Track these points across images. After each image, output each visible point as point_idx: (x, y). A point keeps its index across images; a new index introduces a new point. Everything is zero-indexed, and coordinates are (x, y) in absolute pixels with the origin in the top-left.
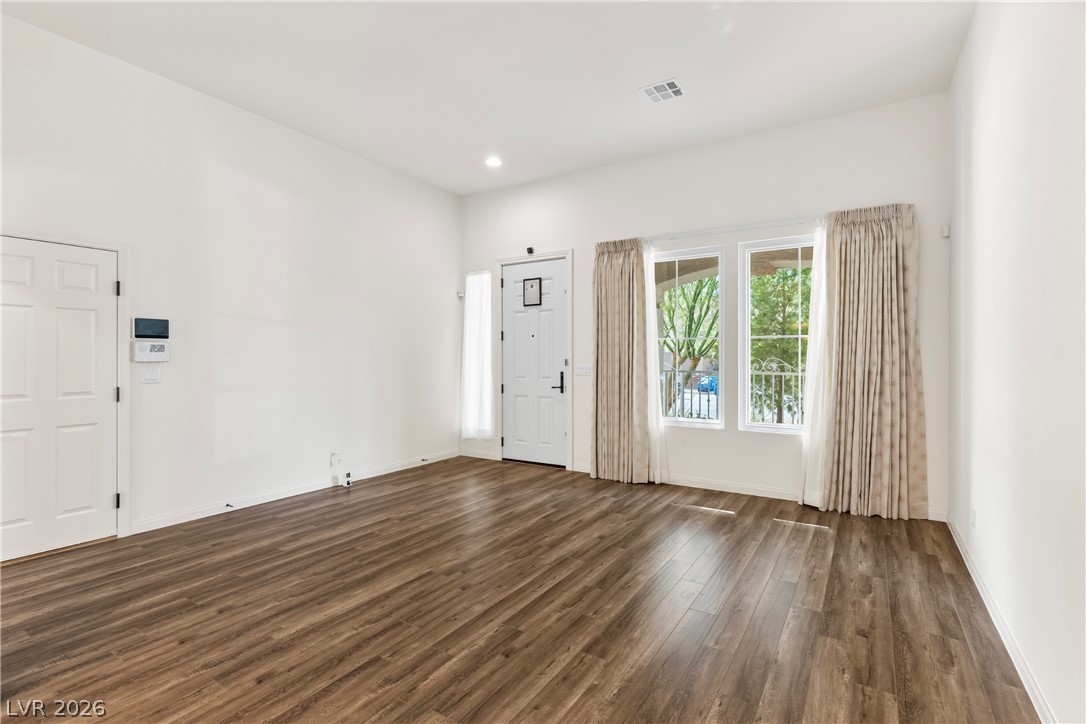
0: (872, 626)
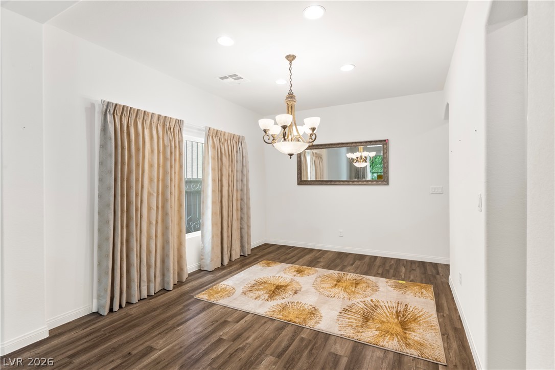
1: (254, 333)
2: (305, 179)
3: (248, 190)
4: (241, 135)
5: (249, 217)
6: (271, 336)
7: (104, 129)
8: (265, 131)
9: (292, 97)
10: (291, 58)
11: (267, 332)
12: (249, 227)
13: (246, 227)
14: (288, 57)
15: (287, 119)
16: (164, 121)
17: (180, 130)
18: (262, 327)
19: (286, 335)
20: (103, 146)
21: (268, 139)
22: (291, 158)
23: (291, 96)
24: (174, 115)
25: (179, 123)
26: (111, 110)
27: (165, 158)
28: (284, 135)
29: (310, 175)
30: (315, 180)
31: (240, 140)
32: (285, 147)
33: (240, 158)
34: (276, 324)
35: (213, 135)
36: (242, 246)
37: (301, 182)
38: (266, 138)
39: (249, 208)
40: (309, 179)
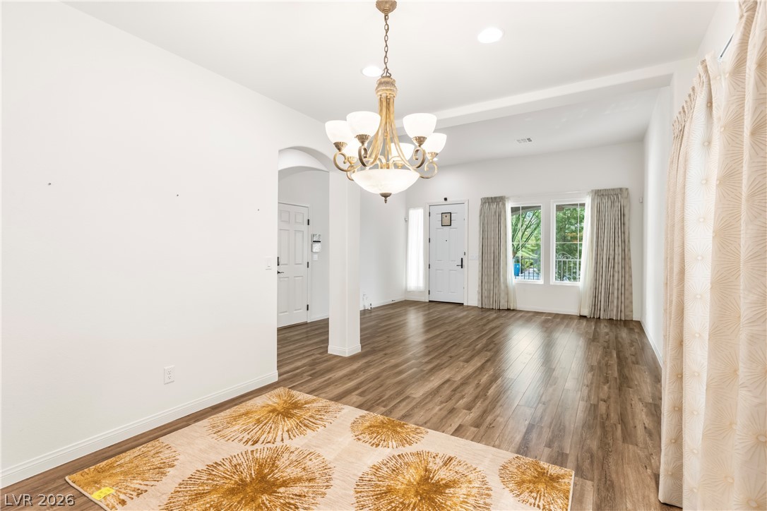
0: (609, 398)
1: (436, 414)
6: (416, 410)
9: (387, 83)
11: (422, 413)
18: (427, 419)
19: (401, 410)
22: (386, 201)
23: (386, 81)
34: (413, 420)
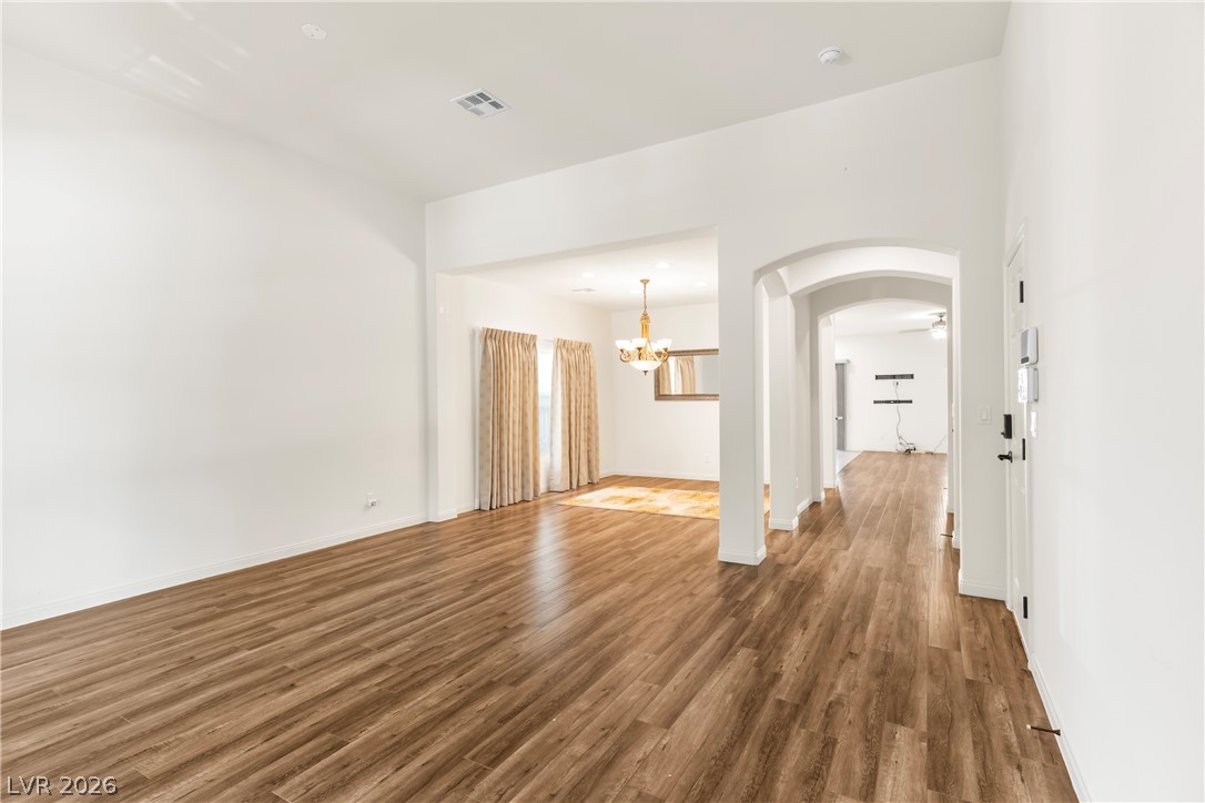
2: (667, 393)
3: (596, 406)
4: (587, 342)
5: (597, 439)
7: (485, 352)
8: (622, 351)
9: (646, 318)
10: (645, 282)
12: (597, 449)
13: (594, 449)
14: (642, 281)
15: (641, 342)
16: (521, 337)
17: (534, 345)
20: (483, 367)
21: (625, 357)
22: (645, 375)
24: (528, 331)
25: (534, 337)
26: (490, 335)
27: (524, 375)
28: (640, 355)
29: (675, 386)
30: (680, 393)
31: (586, 348)
32: (640, 365)
33: (587, 369)
35: (562, 345)
36: (590, 472)
37: (660, 396)
38: (623, 357)
39: (597, 428)
40: (673, 393)
